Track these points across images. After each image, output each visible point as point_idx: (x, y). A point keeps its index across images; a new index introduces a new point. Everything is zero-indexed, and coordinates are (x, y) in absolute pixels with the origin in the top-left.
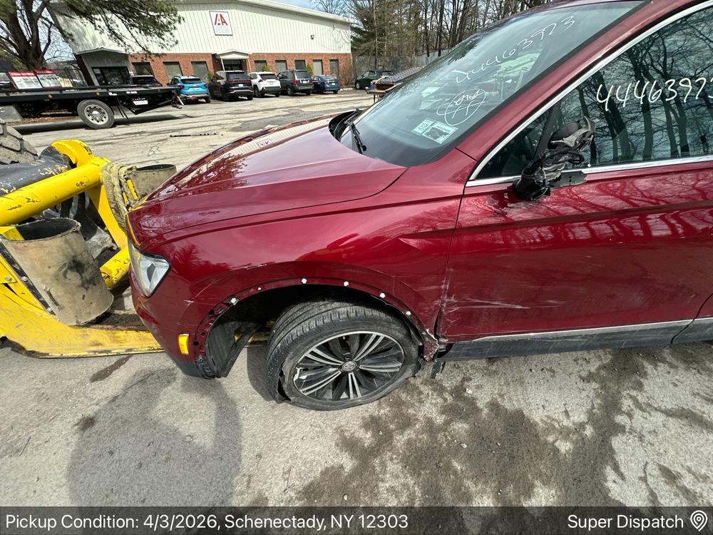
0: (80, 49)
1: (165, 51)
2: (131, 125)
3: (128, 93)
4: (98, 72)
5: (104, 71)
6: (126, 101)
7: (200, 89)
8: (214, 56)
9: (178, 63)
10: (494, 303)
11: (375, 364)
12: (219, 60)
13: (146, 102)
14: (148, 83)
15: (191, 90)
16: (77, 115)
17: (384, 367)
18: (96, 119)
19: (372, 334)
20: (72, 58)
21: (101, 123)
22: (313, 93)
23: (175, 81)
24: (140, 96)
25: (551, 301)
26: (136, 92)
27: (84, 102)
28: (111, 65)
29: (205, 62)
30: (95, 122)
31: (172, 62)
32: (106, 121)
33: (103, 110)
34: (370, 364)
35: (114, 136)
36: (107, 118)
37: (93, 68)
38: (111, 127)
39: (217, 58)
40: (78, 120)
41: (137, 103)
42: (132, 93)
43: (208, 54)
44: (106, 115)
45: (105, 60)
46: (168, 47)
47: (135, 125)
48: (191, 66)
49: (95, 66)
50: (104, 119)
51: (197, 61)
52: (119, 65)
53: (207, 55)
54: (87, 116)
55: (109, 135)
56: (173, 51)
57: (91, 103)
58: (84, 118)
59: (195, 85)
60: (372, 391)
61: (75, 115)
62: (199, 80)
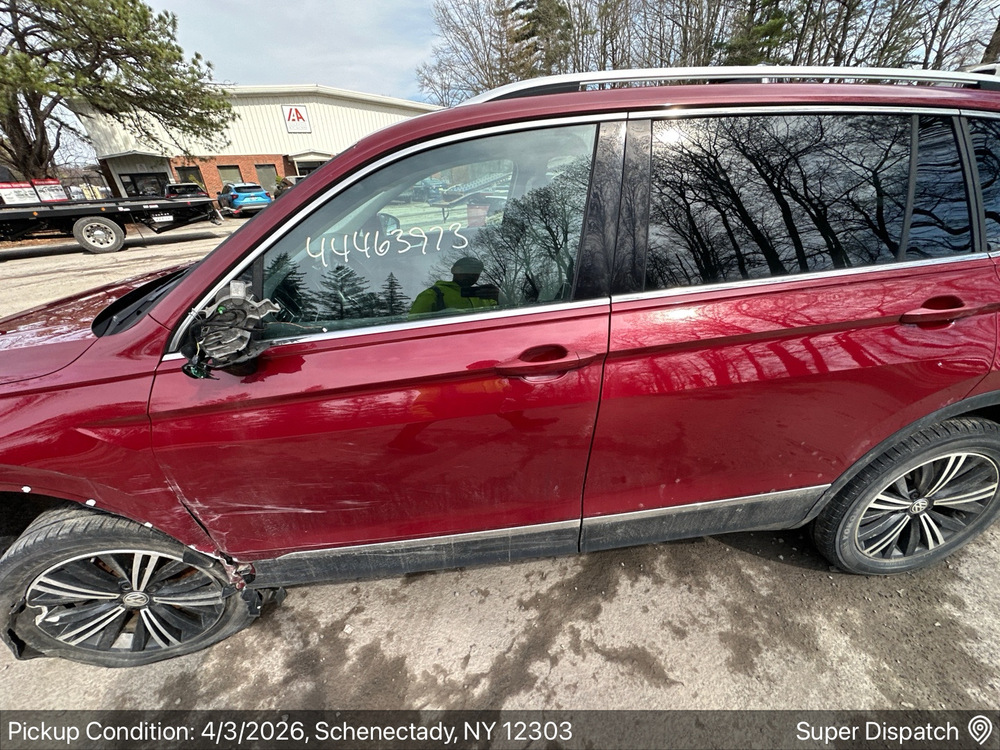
0: (107, 153)
1: (213, 154)
2: (149, 247)
3: (145, 207)
4: (127, 179)
5: (136, 179)
6: (142, 217)
7: (260, 199)
8: (286, 158)
9: (237, 167)
10: (266, 507)
11: (175, 595)
12: (293, 163)
13: (171, 218)
14: (191, 192)
15: (247, 200)
16: (72, 236)
17: (191, 598)
18: (99, 241)
19: (133, 555)
20: (95, 162)
21: (105, 246)
22: (414, 200)
23: (227, 189)
24: (162, 210)
25: (349, 502)
26: (157, 206)
27: (84, 220)
28: (146, 171)
29: (274, 165)
30: (97, 245)
31: (229, 166)
32: (112, 242)
33: (110, 230)
34: (169, 595)
35: (117, 262)
36: (114, 239)
37: (120, 175)
38: (120, 251)
39: (290, 160)
40: (74, 243)
41: (157, 219)
42: (151, 207)
43: (278, 155)
44: (113, 235)
45: (138, 166)
46: (218, 149)
47: (154, 247)
48: (255, 171)
49: (124, 172)
50: (110, 240)
51: (263, 165)
52: (156, 171)
53: (276, 157)
54: (86, 238)
55: (111, 260)
56: (226, 152)
57: (92, 221)
58: (81, 240)
59: (252, 194)
60: (197, 634)
61: (71, 236)
62: (259, 187)
